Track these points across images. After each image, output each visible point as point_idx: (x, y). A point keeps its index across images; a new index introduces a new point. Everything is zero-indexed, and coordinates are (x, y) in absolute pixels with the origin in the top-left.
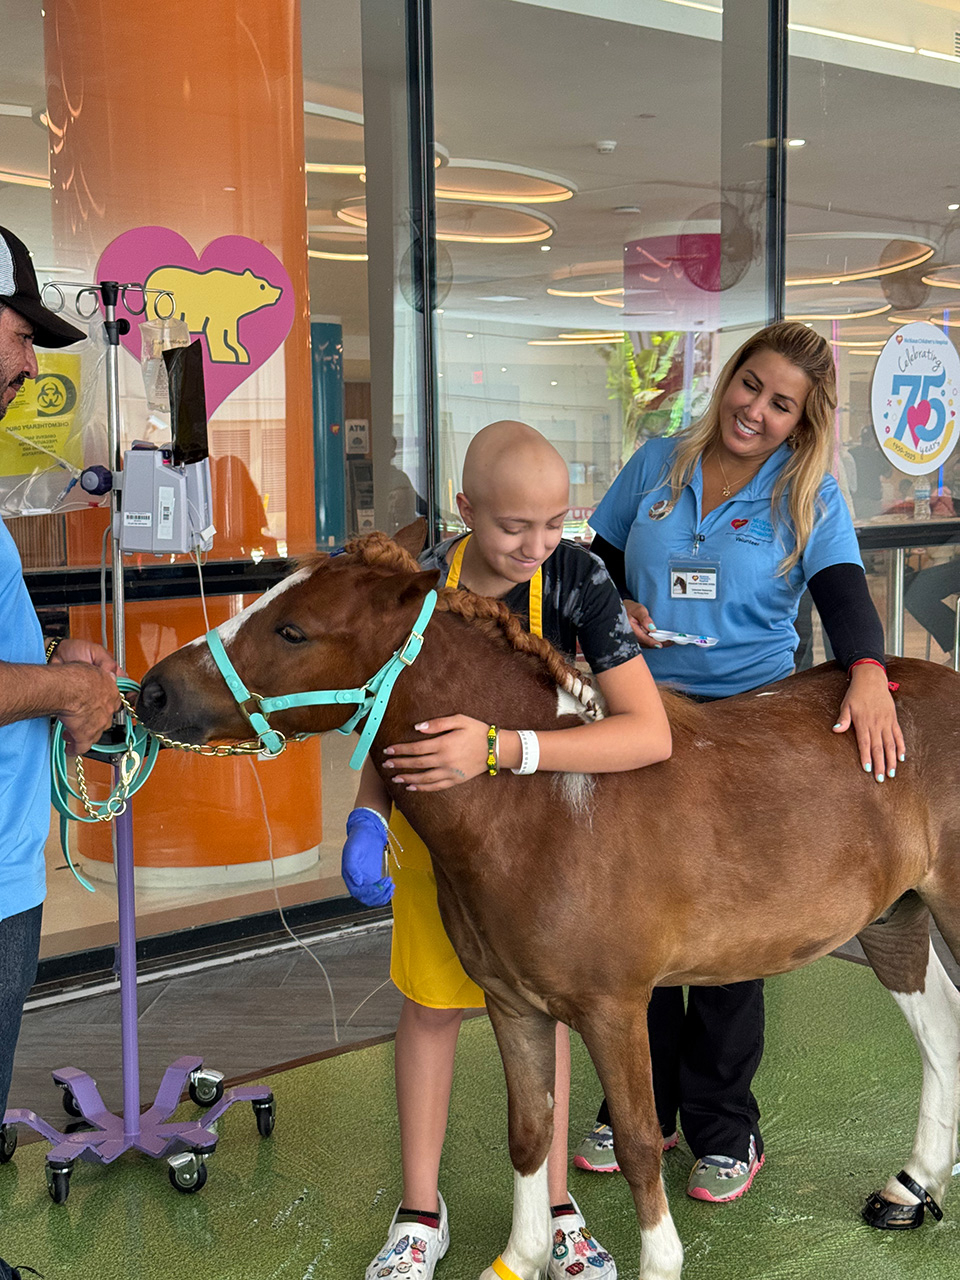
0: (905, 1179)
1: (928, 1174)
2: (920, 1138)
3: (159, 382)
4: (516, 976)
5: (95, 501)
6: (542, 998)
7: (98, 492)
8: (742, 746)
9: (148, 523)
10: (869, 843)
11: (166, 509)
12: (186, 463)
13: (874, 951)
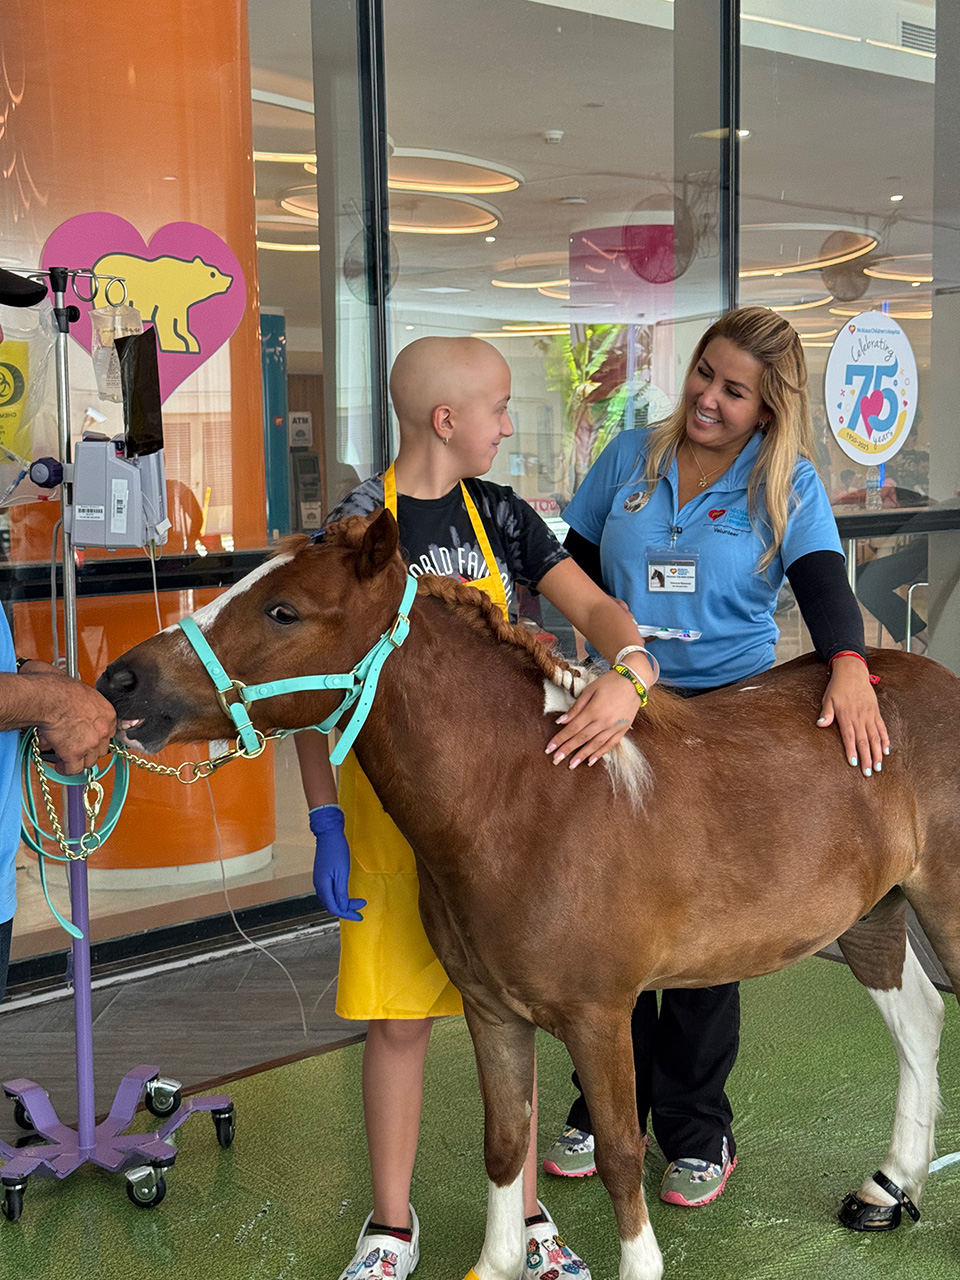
0: (882, 1180)
1: (905, 1174)
2: (896, 1137)
3: (111, 371)
4: (502, 983)
5: (44, 494)
6: (527, 1006)
7: (48, 484)
8: (731, 742)
9: (102, 517)
10: (859, 840)
11: (120, 502)
12: (140, 455)
13: (852, 947)
